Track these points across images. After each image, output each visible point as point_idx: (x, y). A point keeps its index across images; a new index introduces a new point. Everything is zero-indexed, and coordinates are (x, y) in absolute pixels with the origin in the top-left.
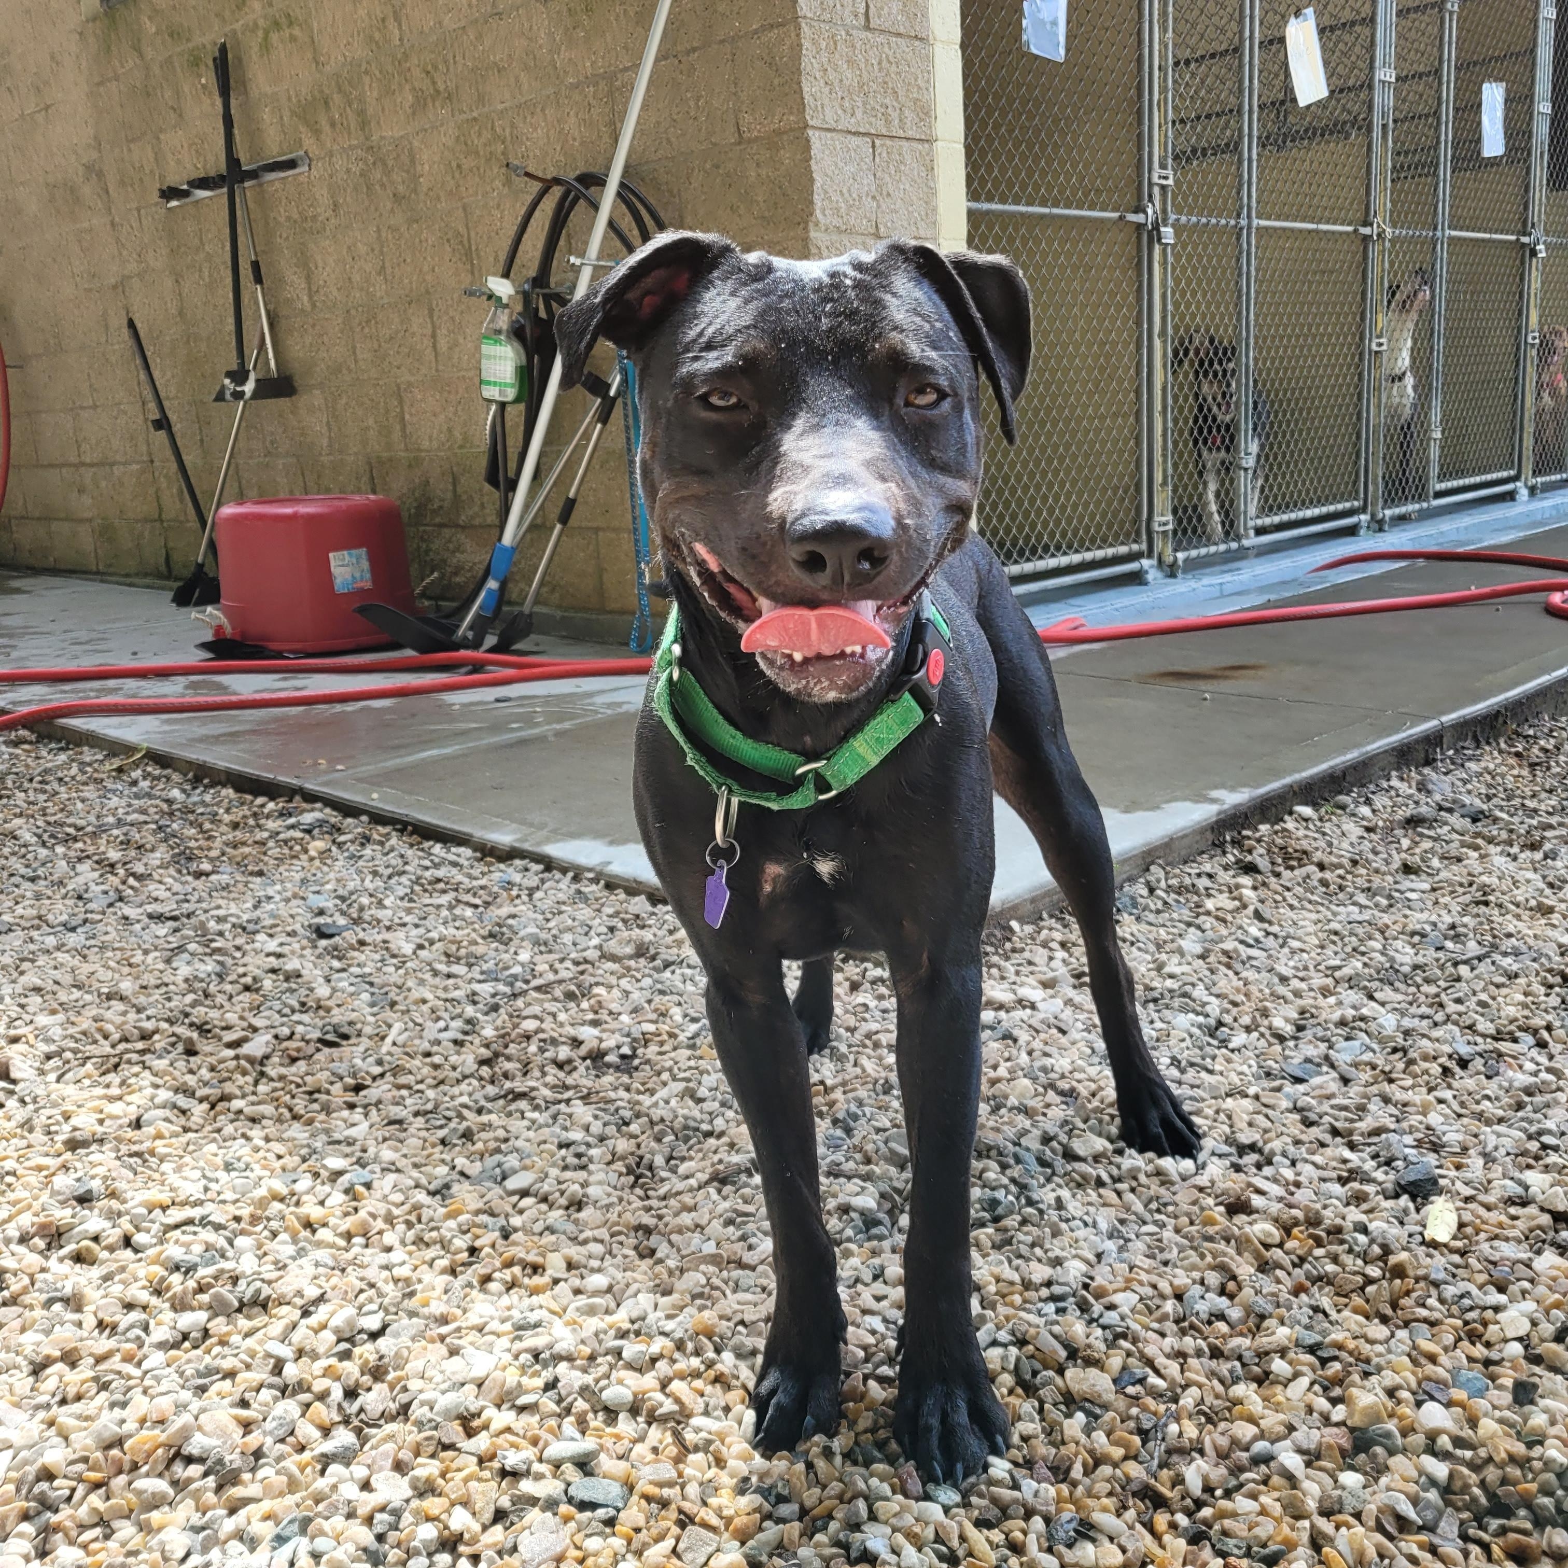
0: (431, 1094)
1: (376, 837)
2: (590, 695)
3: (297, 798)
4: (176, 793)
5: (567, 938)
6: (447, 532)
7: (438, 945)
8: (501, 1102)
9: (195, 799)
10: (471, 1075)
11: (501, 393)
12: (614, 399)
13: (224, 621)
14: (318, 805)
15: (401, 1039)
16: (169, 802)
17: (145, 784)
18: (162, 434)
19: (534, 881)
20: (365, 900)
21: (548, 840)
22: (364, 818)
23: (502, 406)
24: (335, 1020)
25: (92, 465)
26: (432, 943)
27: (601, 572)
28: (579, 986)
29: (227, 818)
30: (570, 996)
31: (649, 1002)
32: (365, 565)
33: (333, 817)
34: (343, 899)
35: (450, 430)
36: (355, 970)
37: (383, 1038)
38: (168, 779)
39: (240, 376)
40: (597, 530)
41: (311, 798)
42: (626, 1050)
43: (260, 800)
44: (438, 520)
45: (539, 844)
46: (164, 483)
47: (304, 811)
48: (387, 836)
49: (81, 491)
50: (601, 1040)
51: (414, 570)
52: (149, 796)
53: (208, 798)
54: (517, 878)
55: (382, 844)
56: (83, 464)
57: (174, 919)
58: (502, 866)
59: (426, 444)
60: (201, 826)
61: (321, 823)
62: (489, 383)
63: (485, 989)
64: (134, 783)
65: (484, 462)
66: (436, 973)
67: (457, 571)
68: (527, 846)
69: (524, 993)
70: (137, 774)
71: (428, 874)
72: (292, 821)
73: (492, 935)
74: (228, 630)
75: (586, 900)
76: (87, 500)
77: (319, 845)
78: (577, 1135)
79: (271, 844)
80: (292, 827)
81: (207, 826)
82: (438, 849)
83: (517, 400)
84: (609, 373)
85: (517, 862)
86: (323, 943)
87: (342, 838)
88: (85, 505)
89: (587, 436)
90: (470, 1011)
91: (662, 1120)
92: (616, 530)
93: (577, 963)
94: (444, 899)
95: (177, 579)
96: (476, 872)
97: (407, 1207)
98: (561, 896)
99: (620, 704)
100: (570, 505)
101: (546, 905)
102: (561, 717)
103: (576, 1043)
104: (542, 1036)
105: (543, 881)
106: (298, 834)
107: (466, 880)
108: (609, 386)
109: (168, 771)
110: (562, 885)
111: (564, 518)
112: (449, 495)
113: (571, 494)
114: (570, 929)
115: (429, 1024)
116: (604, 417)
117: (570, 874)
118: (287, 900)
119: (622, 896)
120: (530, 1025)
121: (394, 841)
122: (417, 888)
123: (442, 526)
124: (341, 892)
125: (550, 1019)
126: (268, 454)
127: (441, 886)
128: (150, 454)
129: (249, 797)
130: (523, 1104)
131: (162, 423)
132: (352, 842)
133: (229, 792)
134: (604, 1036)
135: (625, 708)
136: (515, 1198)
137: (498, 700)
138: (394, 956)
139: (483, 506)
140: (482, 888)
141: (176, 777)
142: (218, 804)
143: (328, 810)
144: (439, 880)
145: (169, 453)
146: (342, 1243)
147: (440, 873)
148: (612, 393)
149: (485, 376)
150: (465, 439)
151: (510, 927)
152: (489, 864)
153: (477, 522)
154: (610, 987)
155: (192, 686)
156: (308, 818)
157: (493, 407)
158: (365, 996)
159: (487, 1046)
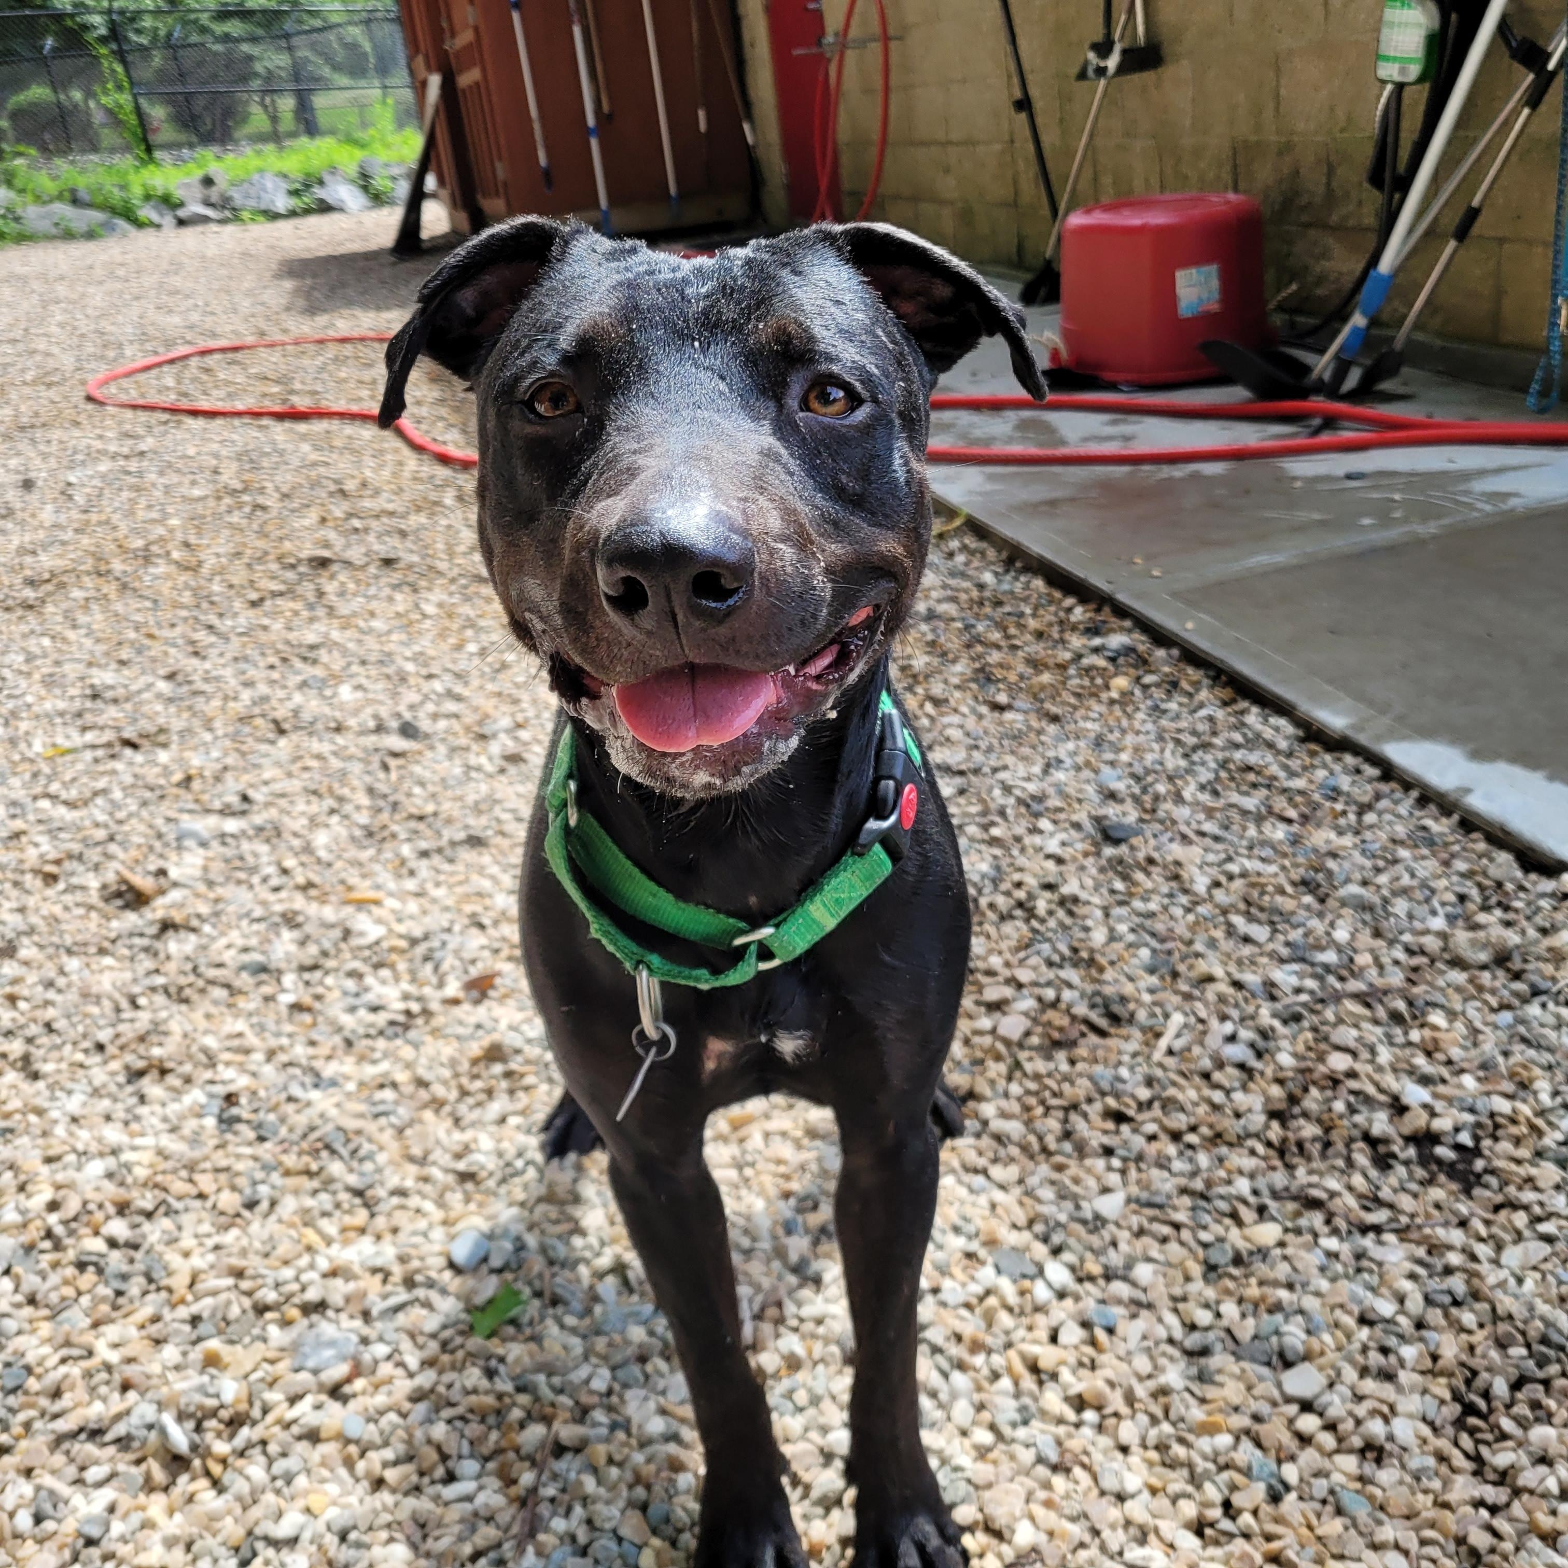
0: (1203, 1159)
1: (1184, 685)
2: (1466, 476)
3: (1107, 610)
4: (988, 577)
5: (1400, 906)
6: (1312, 233)
7: (1238, 884)
8: (1291, 1206)
9: (1006, 587)
10: (1257, 1136)
11: (1403, 71)
12: (1554, 74)
13: (1061, 346)
14: (1128, 623)
15: (1178, 1044)
16: (981, 587)
17: (960, 559)
18: (1023, 116)
19: (1364, 793)
20: (1161, 788)
21: (1392, 735)
22: (1175, 652)
23: (1400, 87)
24: (1108, 990)
25: (958, 144)
26: (1231, 877)
27: (1499, 293)
28: (1410, 1004)
29: (1032, 624)
30: (1396, 1017)
31: (1506, 1054)
32: (1215, 283)
33: (1140, 642)
34: (1137, 778)
35: (1332, 109)
36: (1138, 904)
37: (1158, 1035)
38: (983, 554)
39: (1103, 49)
40: (1501, 241)
41: (1121, 612)
42: (1465, 1138)
43: (1069, 601)
44: (1304, 218)
45: (1380, 738)
46: (1021, 165)
47: (1112, 630)
48: (1197, 685)
49: (947, 170)
50: (1433, 1114)
51: (1270, 276)
52: (963, 575)
53: (1018, 587)
54: (1345, 782)
55: (1190, 695)
56: (950, 143)
57: (961, 773)
58: (1328, 758)
59: (1301, 126)
60: (1005, 629)
61: (1129, 650)
62: (1387, 59)
63: (1285, 977)
64: (951, 555)
65: (1368, 151)
66: (1231, 931)
67: (1320, 280)
68: (1363, 739)
69: (1337, 998)
70: (954, 544)
71: (1238, 755)
72: (1097, 641)
73: (1304, 883)
74: (1064, 353)
75: (1431, 843)
76: (951, 181)
77: (1121, 682)
78: (1386, 1308)
79: (1072, 671)
80: (1096, 650)
81: (1012, 631)
82: (1254, 717)
83: (1421, 79)
84: (1550, 37)
85: (1349, 759)
86: (1109, 851)
87: (1148, 679)
88: (948, 186)
89: (1507, 124)
90: (1265, 1016)
91: (1510, 1317)
92: (1529, 242)
93: (1410, 951)
94: (1250, 803)
95: (1028, 270)
96: (1295, 764)
97: (1151, 1384)
98: (1401, 830)
99: (1506, 496)
100: (1472, 214)
101: (1378, 839)
102: (1427, 512)
103: (1398, 1108)
104: (1353, 1084)
105: (1378, 797)
106: (1101, 662)
107: (1282, 774)
108: (1549, 56)
109: (984, 545)
110: (1403, 810)
111: (1462, 233)
112: (1321, 190)
113: (1476, 202)
114: (1405, 892)
115: (1214, 1023)
116: (1534, 99)
117: (1415, 794)
118: (1078, 768)
119: (1482, 846)
120: (1339, 1062)
121: (1204, 694)
122: (1223, 774)
123: (1308, 225)
124: (1138, 769)
125: (1365, 1055)
126: (1127, 134)
127: (1252, 777)
128: (1012, 133)
129: (1057, 595)
130: (1316, 1219)
131: (1024, 104)
132: (1157, 685)
133: (1039, 583)
134: (1439, 1106)
135: (1513, 502)
136: (1293, 1409)
137: (1349, 477)
138: (1186, 891)
139: (1360, 203)
140: (1301, 792)
141: (991, 553)
142: (1025, 600)
143: (1138, 636)
144: (1249, 769)
145: (1027, 133)
146: (1071, 1415)
147: (1253, 758)
148: (1551, 66)
149: (1384, 50)
150: (1349, 120)
151: (1330, 874)
152: (1313, 754)
153: (1351, 223)
154: (1452, 1015)
155: (1023, 426)
156: (1116, 641)
157: (1389, 87)
158: (1145, 953)
159: (1280, 1082)
